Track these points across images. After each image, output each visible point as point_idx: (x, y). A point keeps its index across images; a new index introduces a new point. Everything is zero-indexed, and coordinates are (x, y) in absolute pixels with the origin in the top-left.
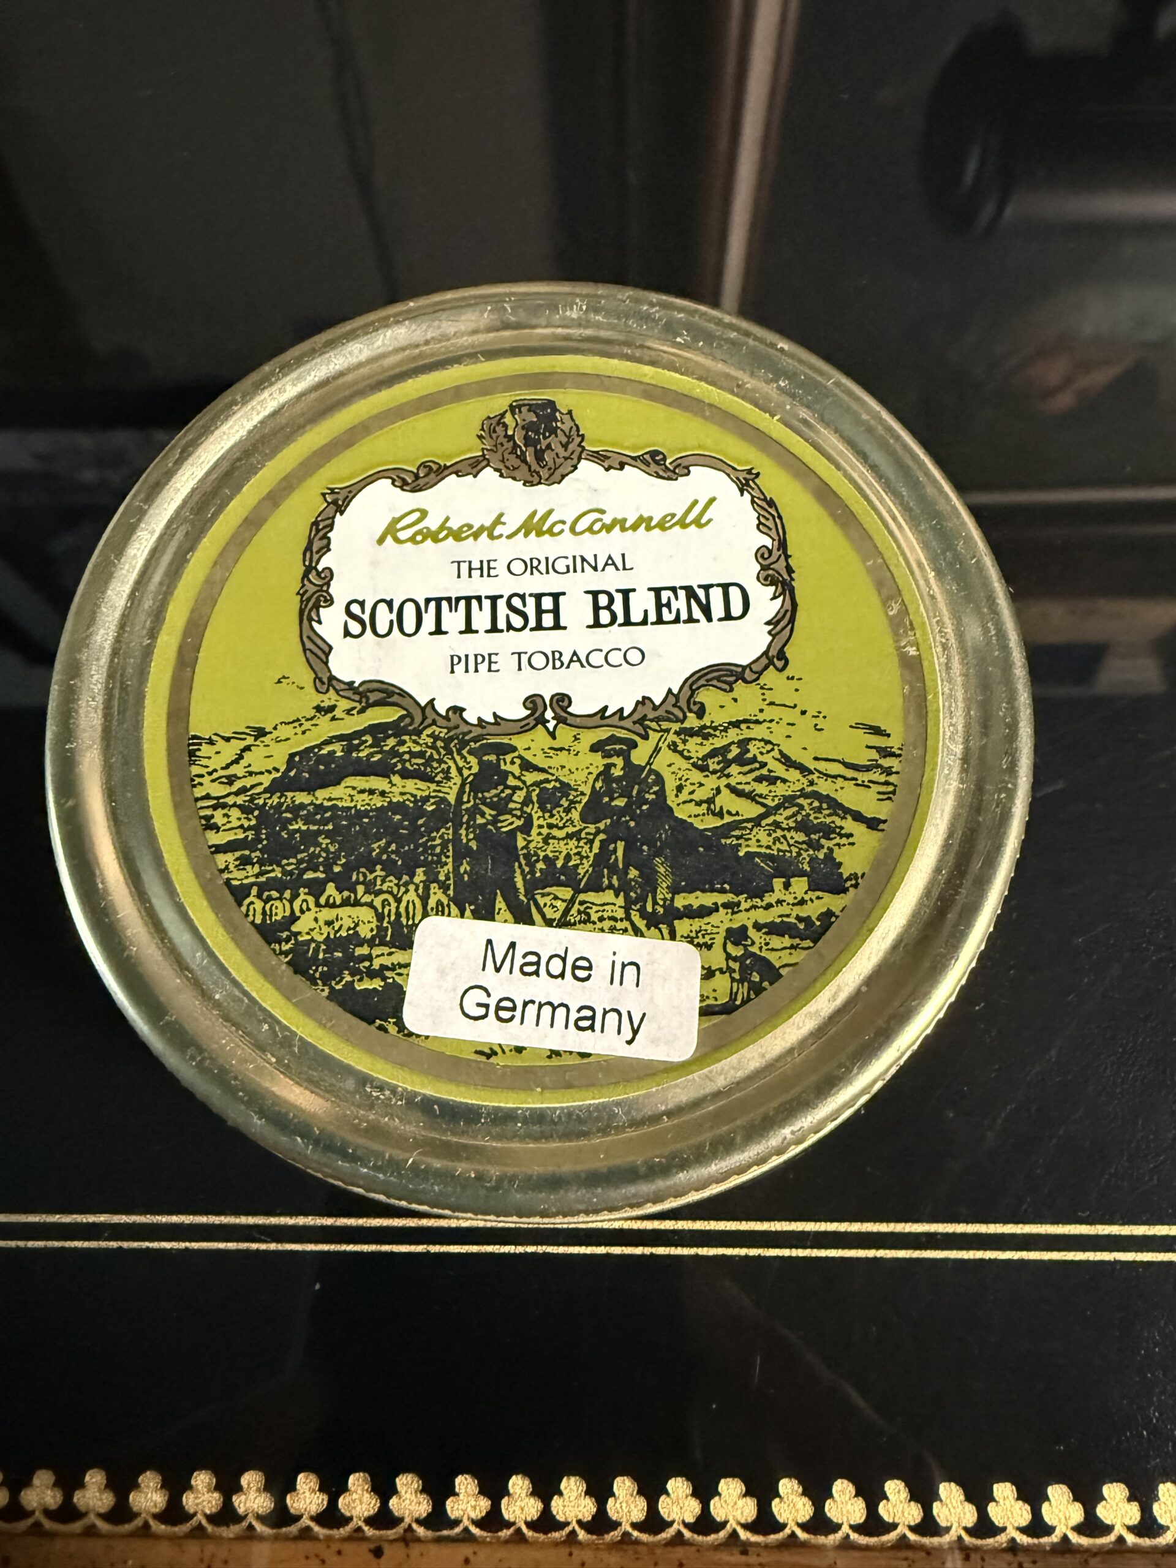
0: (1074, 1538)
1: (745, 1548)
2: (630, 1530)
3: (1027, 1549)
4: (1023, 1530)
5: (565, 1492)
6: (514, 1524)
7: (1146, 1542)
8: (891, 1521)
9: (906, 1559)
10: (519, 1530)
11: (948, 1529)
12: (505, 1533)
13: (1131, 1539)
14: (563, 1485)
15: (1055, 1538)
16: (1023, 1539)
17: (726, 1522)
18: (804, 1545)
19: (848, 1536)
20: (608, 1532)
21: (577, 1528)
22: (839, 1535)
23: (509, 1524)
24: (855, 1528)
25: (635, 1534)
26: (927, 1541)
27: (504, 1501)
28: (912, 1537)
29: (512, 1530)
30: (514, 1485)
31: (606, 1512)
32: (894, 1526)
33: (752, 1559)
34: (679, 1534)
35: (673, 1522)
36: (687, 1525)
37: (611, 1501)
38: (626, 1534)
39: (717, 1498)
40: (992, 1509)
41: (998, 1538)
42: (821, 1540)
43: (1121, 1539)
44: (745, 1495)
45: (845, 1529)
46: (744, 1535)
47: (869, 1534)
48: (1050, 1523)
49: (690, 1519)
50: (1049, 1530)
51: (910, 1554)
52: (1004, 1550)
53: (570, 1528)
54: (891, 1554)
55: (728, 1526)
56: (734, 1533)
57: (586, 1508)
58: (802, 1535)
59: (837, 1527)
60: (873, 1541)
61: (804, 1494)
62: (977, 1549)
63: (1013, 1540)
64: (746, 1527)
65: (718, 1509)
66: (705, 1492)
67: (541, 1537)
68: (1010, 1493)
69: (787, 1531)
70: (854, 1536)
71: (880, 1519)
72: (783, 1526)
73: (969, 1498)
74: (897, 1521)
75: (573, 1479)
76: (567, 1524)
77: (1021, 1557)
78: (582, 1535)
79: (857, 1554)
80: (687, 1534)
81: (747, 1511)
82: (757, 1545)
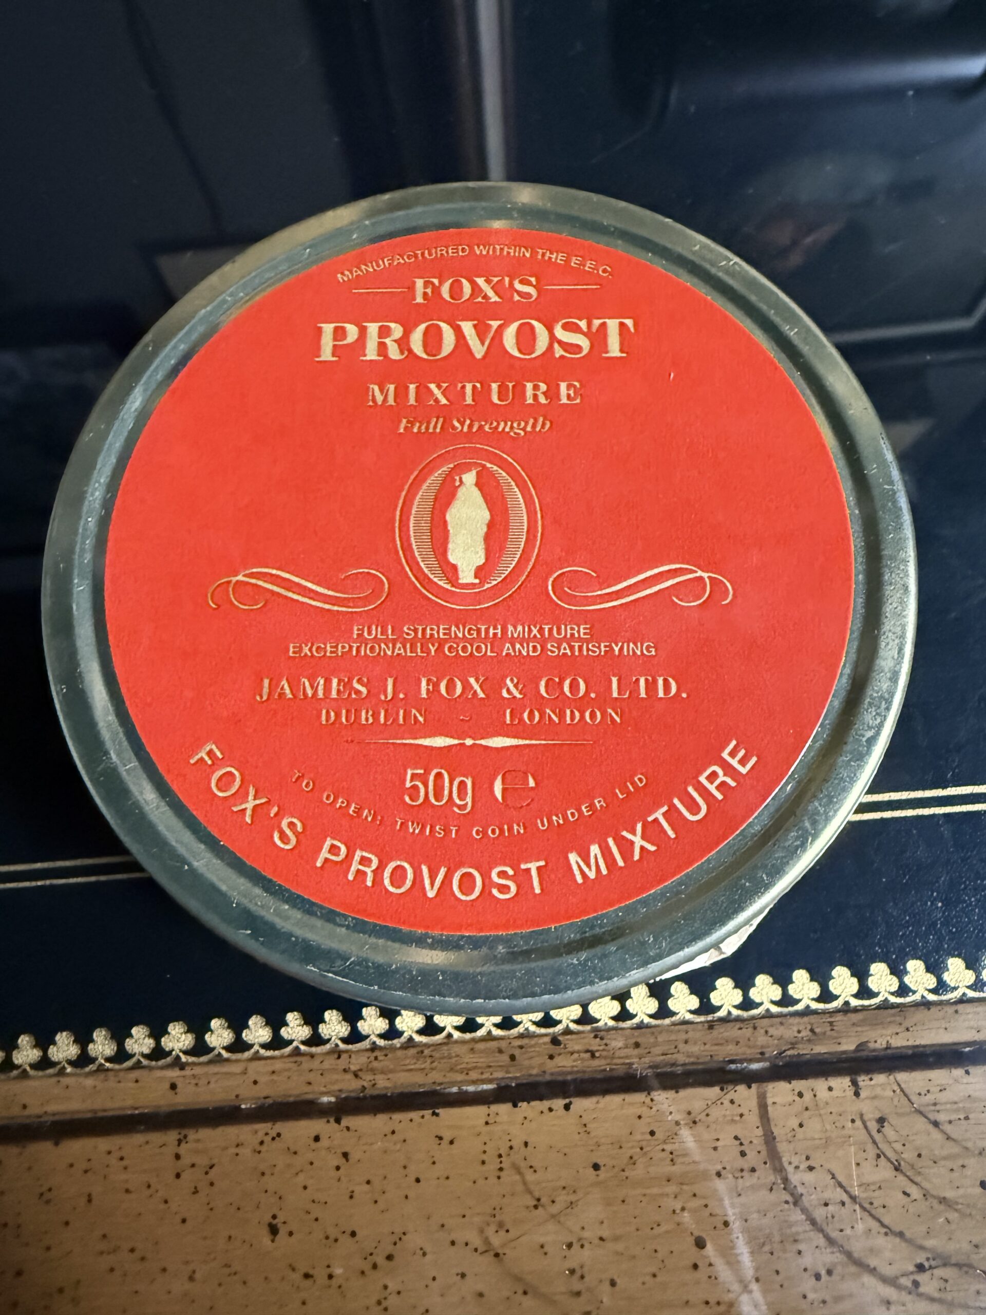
0: (418, 1038)
1: (182, 1067)
2: (103, 1061)
3: (381, 1048)
4: (381, 1036)
5: (58, 1042)
6: (21, 1066)
7: (468, 1036)
8: (289, 1038)
9: (296, 1062)
10: (25, 1070)
11: (329, 1040)
12: (15, 1073)
13: (457, 1035)
14: (58, 1037)
15: (403, 1039)
16: (381, 1042)
17: (173, 1050)
18: (227, 1060)
19: (258, 1052)
20: (87, 1066)
21: (66, 1066)
22: (252, 1051)
23: (17, 1067)
24: (264, 1046)
25: (107, 1065)
26: (314, 1050)
27: (15, 1053)
28: (302, 1047)
29: (20, 1070)
30: (22, 1041)
31: (88, 1054)
32: (291, 1042)
33: (188, 1072)
34: (139, 1062)
35: (135, 1054)
36: (145, 1056)
37: (91, 1046)
38: (101, 1065)
39: (167, 1036)
40: (360, 1024)
41: (364, 1043)
42: (239, 1056)
43: (450, 1036)
44: (186, 1033)
45: (256, 1047)
46: (184, 1058)
47: (274, 1049)
48: (400, 1029)
49: (146, 1051)
50: (399, 1034)
51: (299, 1059)
52: (367, 1050)
53: (62, 1065)
54: (287, 1060)
55: (174, 1053)
56: (178, 1057)
57: (73, 1051)
58: (225, 1054)
59: (251, 1046)
60: (277, 1053)
61: (229, 1027)
62: (347, 1051)
63: (374, 1043)
64: (186, 1053)
65: (167, 1043)
66: (158, 1033)
67: (40, 1073)
68: (374, 1012)
69: (216, 1052)
70: (262, 1051)
71: (282, 1038)
72: (213, 1049)
73: (345, 1019)
74: (293, 1038)
75: (64, 1034)
76: (59, 1063)
77: (377, 1053)
78: (69, 1070)
79: (262, 1062)
80: (145, 1062)
81: (187, 1043)
82: (194, 1064)
